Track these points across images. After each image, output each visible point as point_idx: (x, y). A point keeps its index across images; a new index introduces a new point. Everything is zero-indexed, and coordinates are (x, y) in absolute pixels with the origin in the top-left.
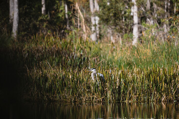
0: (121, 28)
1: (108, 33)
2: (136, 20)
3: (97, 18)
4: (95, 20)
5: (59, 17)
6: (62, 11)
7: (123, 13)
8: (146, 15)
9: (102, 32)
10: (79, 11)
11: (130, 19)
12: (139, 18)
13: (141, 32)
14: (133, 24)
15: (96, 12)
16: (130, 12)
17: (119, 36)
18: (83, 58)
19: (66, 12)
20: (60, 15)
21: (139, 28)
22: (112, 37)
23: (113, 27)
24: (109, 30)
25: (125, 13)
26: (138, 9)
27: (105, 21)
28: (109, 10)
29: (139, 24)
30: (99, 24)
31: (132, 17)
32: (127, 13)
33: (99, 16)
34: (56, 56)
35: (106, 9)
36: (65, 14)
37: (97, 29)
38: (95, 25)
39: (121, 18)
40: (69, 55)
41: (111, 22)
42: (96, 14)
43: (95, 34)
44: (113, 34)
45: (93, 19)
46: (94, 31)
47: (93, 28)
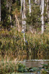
0: (36, 27)
1: (30, 29)
2: (43, 23)
3: (25, 22)
4: (24, 23)
5: (7, 22)
6: (9, 20)
7: (37, 19)
8: (47, 21)
9: (27, 29)
10: (17, 19)
11: (40, 22)
12: (44, 22)
13: (45, 28)
14: (42, 25)
15: (25, 19)
16: (40, 19)
17: (35, 30)
18: (18, 38)
19: (11, 20)
20: (8, 22)
21: (44, 27)
22: (31, 31)
23: (32, 26)
24: (31, 28)
25: (38, 20)
26: (44, 17)
27: (28, 23)
28: (30, 18)
29: (44, 24)
30: (26, 24)
31: (41, 21)
32: (39, 20)
33: (26, 21)
34: (6, 37)
35: (29, 18)
36: (10, 21)
37: (25, 27)
38: (24, 25)
39: (36, 22)
40: (12, 37)
41: (31, 24)
42: (25, 20)
43: (24, 29)
44: (32, 29)
45: (23, 22)
46: (24, 28)
47: (23, 27)
